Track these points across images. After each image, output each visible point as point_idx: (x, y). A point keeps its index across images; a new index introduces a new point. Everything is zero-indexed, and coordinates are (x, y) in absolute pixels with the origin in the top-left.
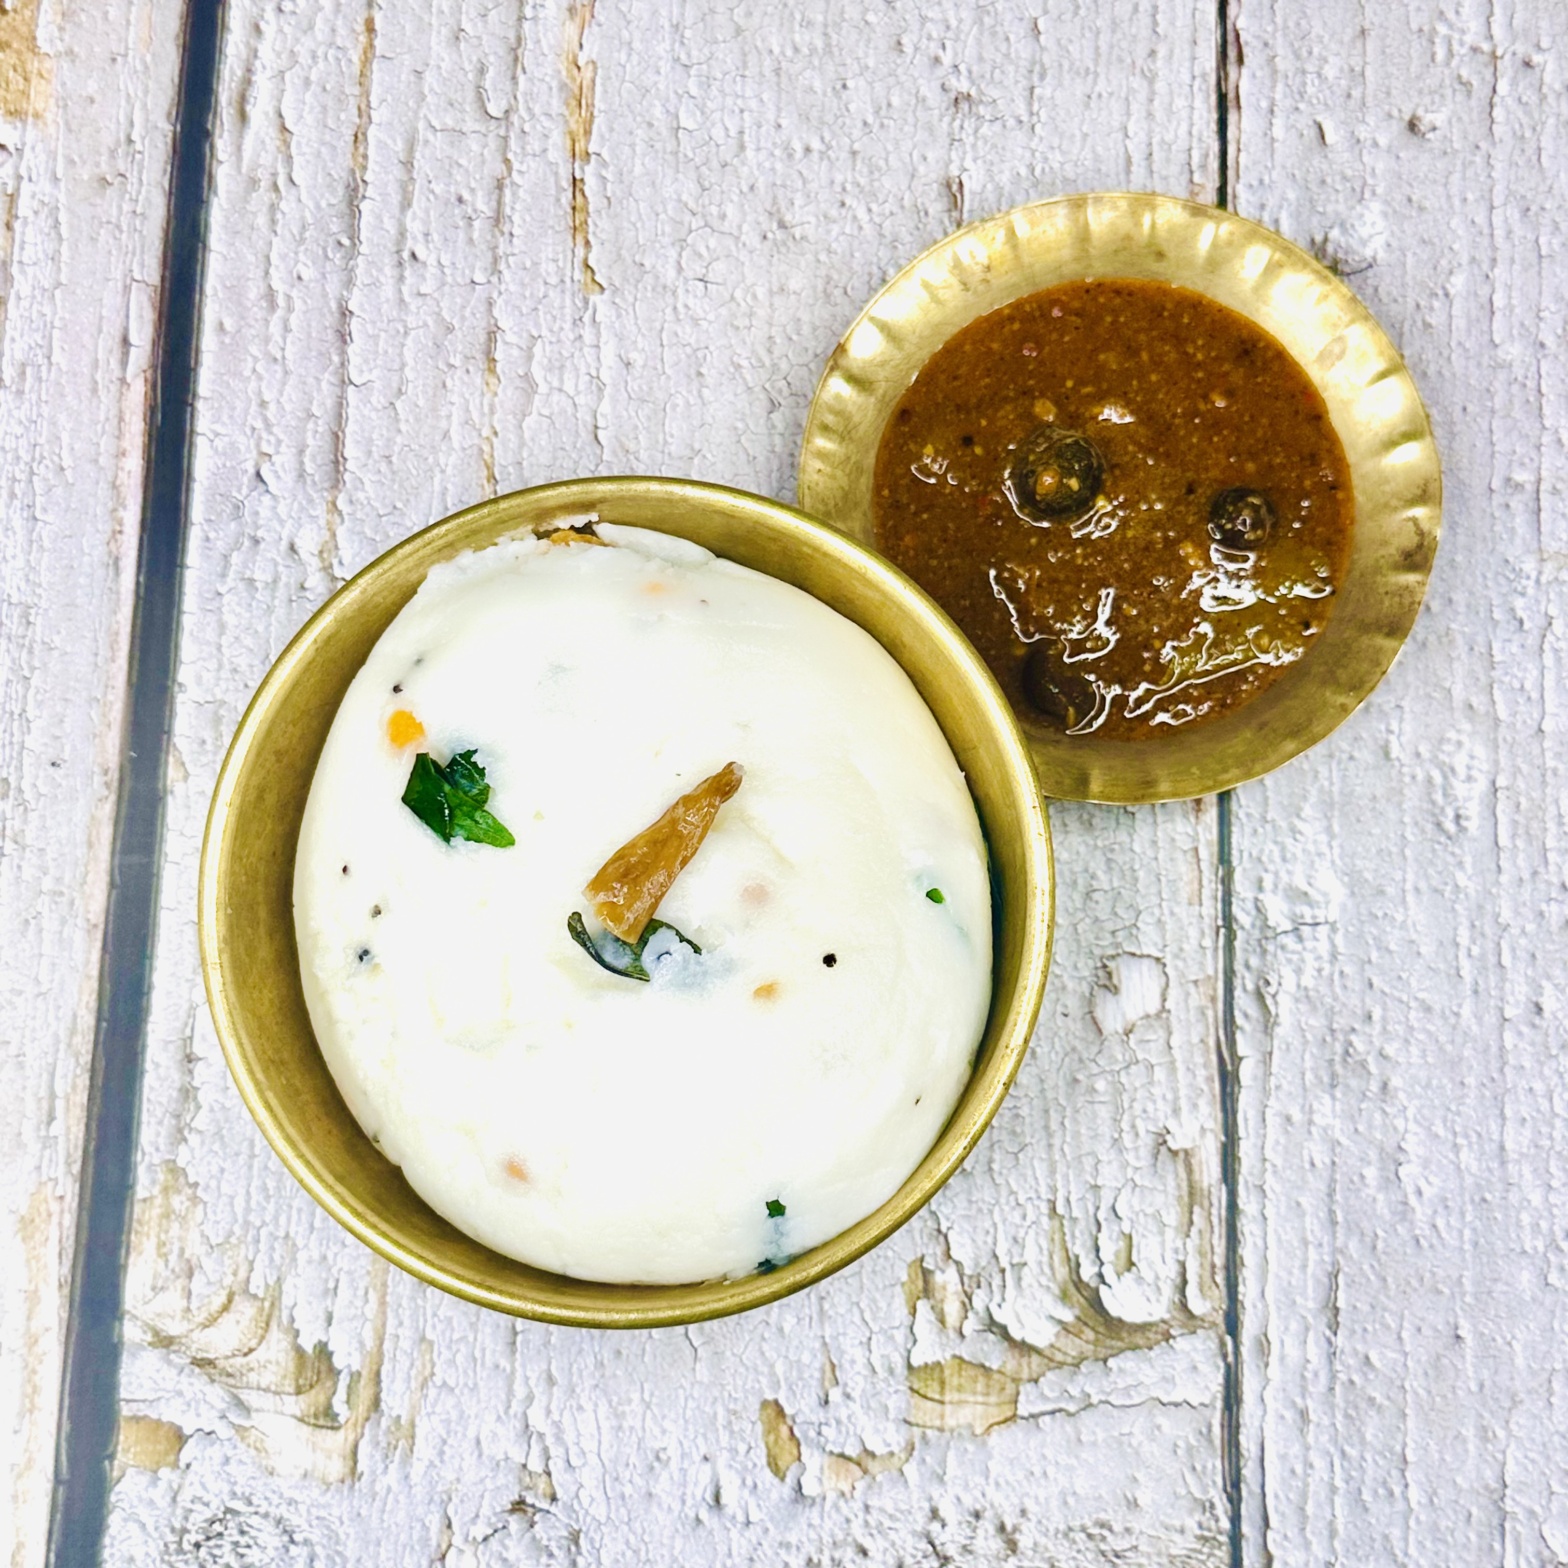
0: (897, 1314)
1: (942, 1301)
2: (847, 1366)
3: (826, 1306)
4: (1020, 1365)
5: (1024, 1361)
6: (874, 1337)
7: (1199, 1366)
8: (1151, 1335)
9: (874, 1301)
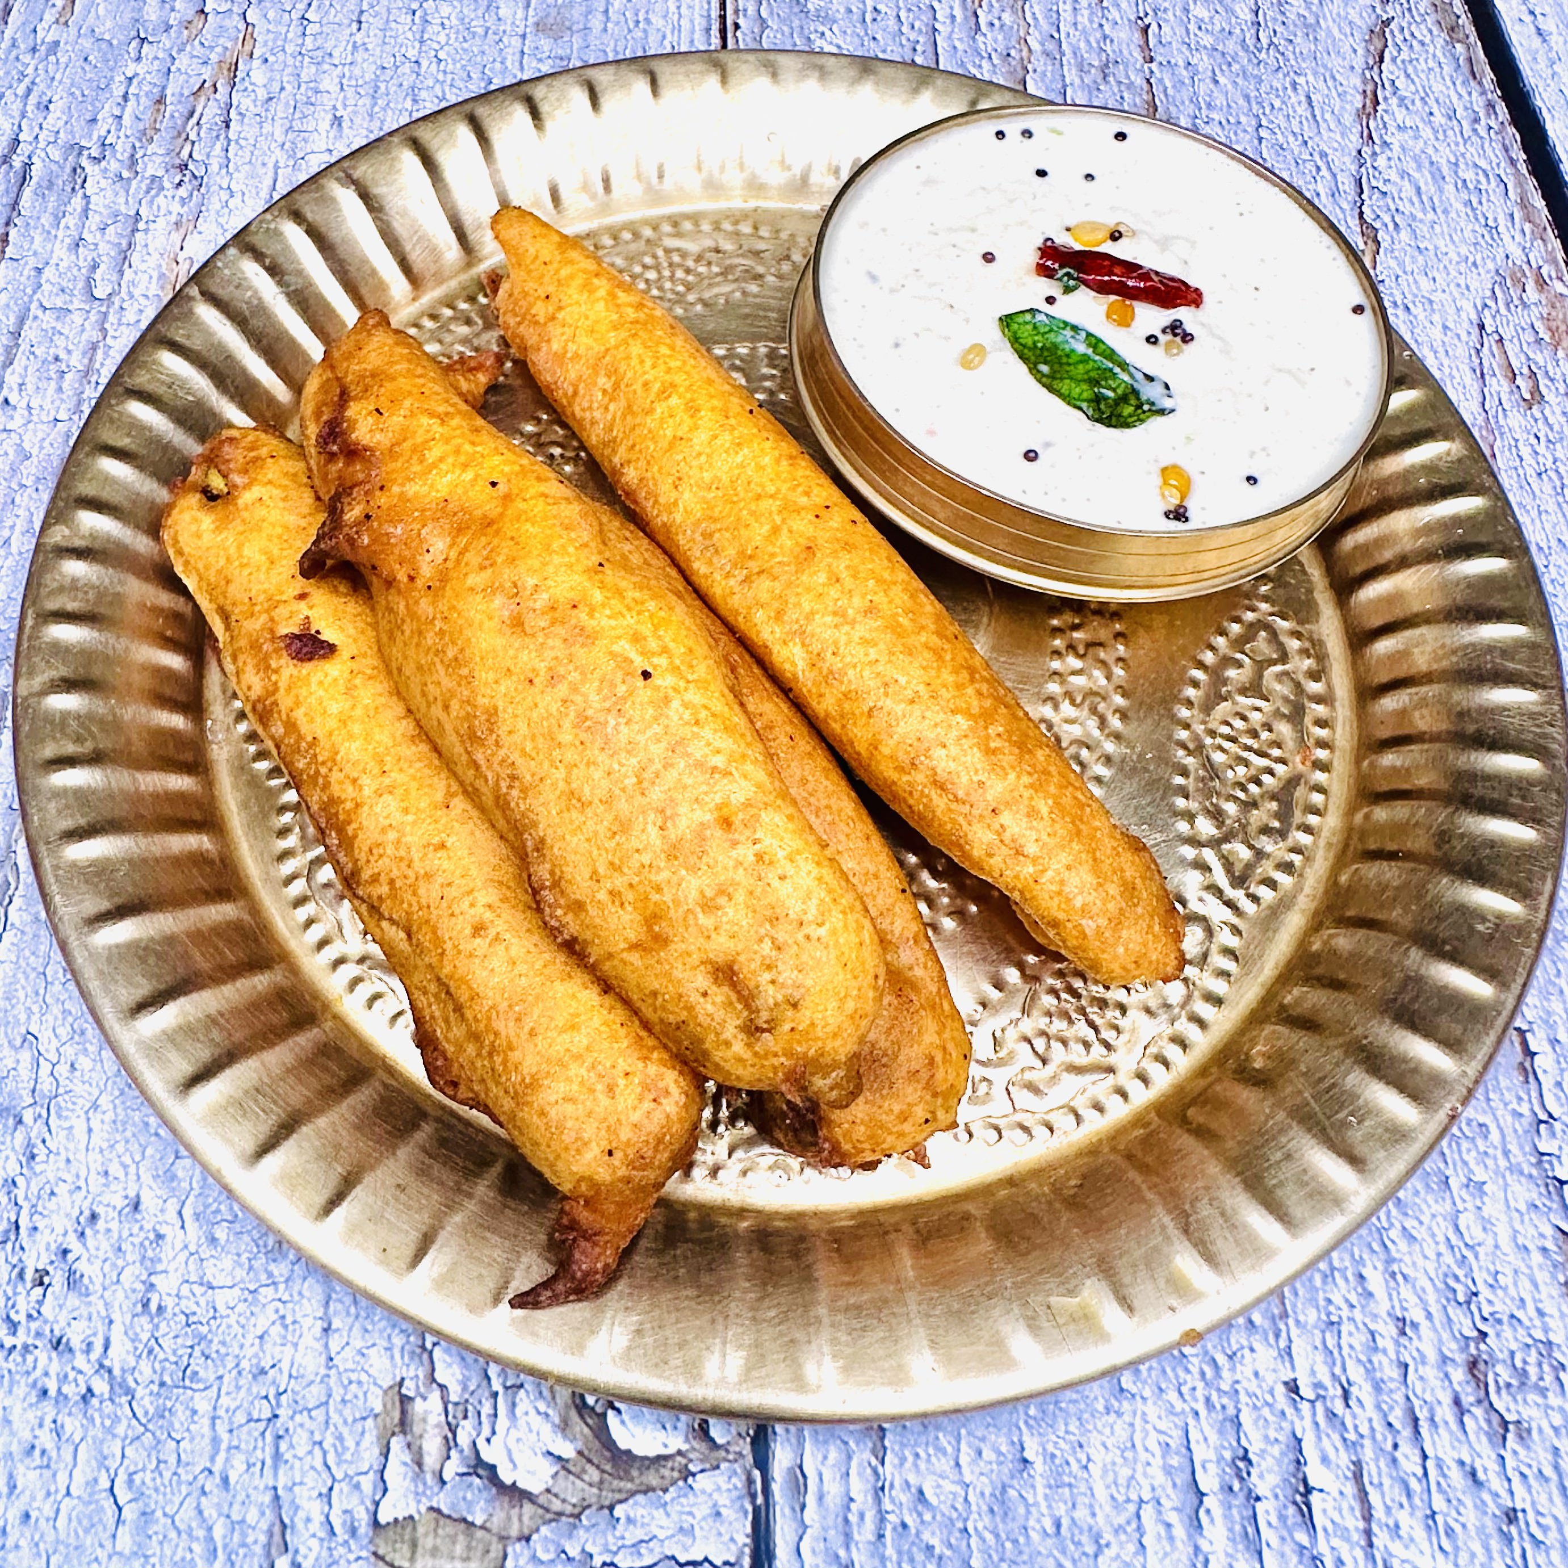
0: (366, 1455)
1: (421, 1436)
2: (300, 1525)
3: (283, 1446)
4: (509, 1518)
5: (515, 1512)
6: (336, 1486)
7: (723, 1510)
8: (666, 1472)
9: (340, 1438)
